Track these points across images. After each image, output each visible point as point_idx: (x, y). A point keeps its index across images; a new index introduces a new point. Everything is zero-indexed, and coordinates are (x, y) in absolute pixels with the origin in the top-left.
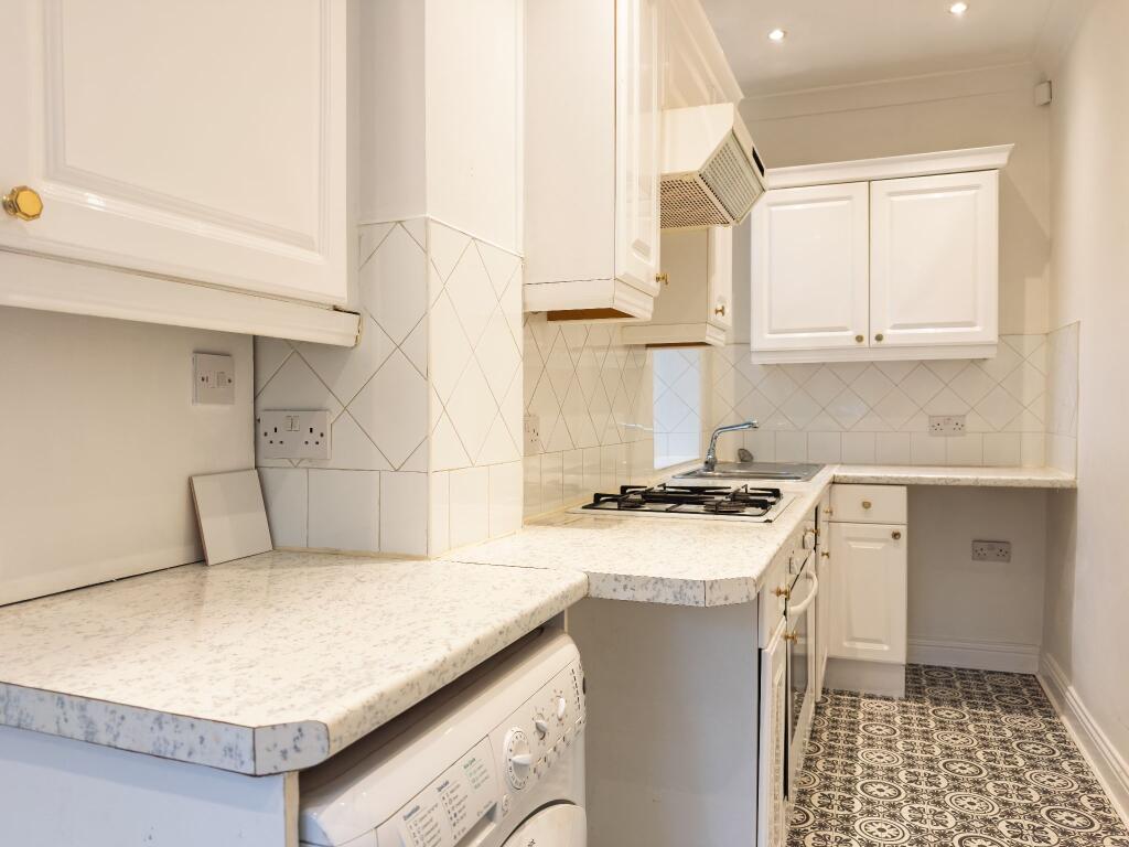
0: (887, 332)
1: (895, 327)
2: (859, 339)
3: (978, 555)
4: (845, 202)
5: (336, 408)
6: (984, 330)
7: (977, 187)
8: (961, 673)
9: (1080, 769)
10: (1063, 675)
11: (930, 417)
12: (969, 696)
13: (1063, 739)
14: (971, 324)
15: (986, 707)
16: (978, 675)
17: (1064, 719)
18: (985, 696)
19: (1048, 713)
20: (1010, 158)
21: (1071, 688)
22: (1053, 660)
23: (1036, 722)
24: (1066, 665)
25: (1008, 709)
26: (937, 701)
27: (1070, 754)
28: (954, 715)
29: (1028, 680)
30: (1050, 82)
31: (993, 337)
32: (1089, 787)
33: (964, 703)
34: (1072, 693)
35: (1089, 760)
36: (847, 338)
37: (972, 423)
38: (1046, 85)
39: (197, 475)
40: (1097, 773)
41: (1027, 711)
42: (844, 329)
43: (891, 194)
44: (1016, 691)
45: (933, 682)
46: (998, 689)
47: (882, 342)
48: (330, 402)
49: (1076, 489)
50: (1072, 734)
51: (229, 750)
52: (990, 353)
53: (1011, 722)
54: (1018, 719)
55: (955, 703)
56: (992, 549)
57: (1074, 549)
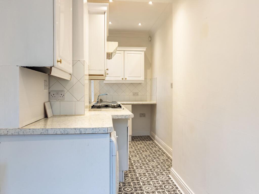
0: (127, 78)
1: (129, 77)
2: (123, 79)
3: (140, 116)
4: (120, 54)
5: (66, 91)
6: (142, 78)
7: (141, 54)
8: (138, 137)
9: (159, 147)
10: (155, 134)
11: (133, 93)
12: (141, 140)
13: (155, 144)
14: (140, 77)
15: (144, 141)
16: (141, 137)
17: (155, 141)
18: (143, 139)
19: (153, 141)
20: (146, 50)
21: (156, 136)
22: (152, 133)
23: (151, 142)
24: (155, 133)
25: (147, 141)
26: (136, 141)
27: (157, 145)
28: (140, 142)
29: (148, 136)
30: (151, 37)
31: (143, 79)
32: (160, 149)
33: (140, 141)
34: (156, 137)
35: (160, 146)
36: (120, 79)
37: (139, 94)
38: (150, 38)
39: (45, 102)
40: (161, 147)
41: (150, 141)
42: (120, 77)
43: (128, 54)
44: (147, 138)
45: (135, 138)
46: (145, 138)
47: (127, 79)
48: (65, 90)
49: (156, 104)
50: (156, 143)
51: (104, 131)
52: (143, 82)
53: (148, 142)
54: (149, 142)
55: (139, 141)
56: (142, 115)
57: (156, 114)
